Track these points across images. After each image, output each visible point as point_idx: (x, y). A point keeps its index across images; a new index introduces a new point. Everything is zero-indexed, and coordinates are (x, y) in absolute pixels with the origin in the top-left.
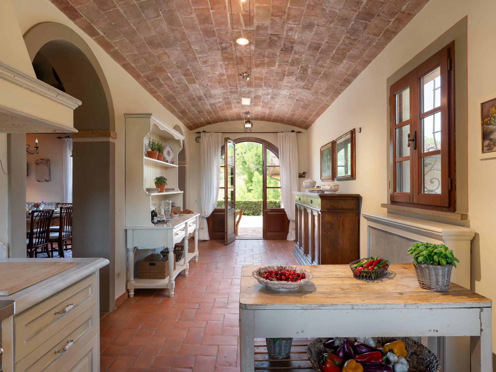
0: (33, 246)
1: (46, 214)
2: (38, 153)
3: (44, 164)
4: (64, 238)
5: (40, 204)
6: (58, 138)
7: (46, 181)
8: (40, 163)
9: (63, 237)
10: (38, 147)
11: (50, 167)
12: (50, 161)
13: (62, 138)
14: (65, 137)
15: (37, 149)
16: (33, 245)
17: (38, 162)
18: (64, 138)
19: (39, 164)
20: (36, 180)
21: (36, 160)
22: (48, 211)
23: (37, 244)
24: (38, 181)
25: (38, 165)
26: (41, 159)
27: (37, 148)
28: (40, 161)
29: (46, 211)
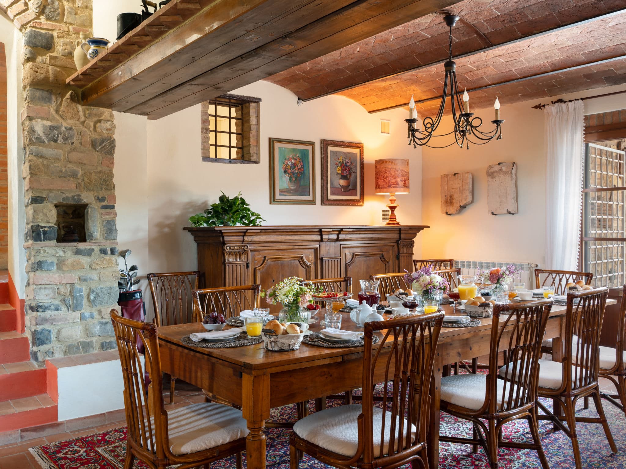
0: (496, 411)
1: (532, 317)
2: (499, 137)
3: (506, 173)
4: (575, 388)
5: (503, 274)
6: (536, 107)
7: (510, 213)
8: (496, 172)
9: (573, 385)
10: (501, 121)
11: (516, 182)
12: (516, 166)
13: (544, 106)
14: (552, 102)
15: (497, 127)
16: (498, 408)
17: (492, 170)
18: (550, 106)
19: (495, 174)
20: (489, 211)
21: (490, 166)
22: (537, 308)
23: (505, 406)
24: (493, 213)
25: (492, 178)
26: (499, 164)
27: (497, 122)
28: (497, 168)
29: (531, 308)
